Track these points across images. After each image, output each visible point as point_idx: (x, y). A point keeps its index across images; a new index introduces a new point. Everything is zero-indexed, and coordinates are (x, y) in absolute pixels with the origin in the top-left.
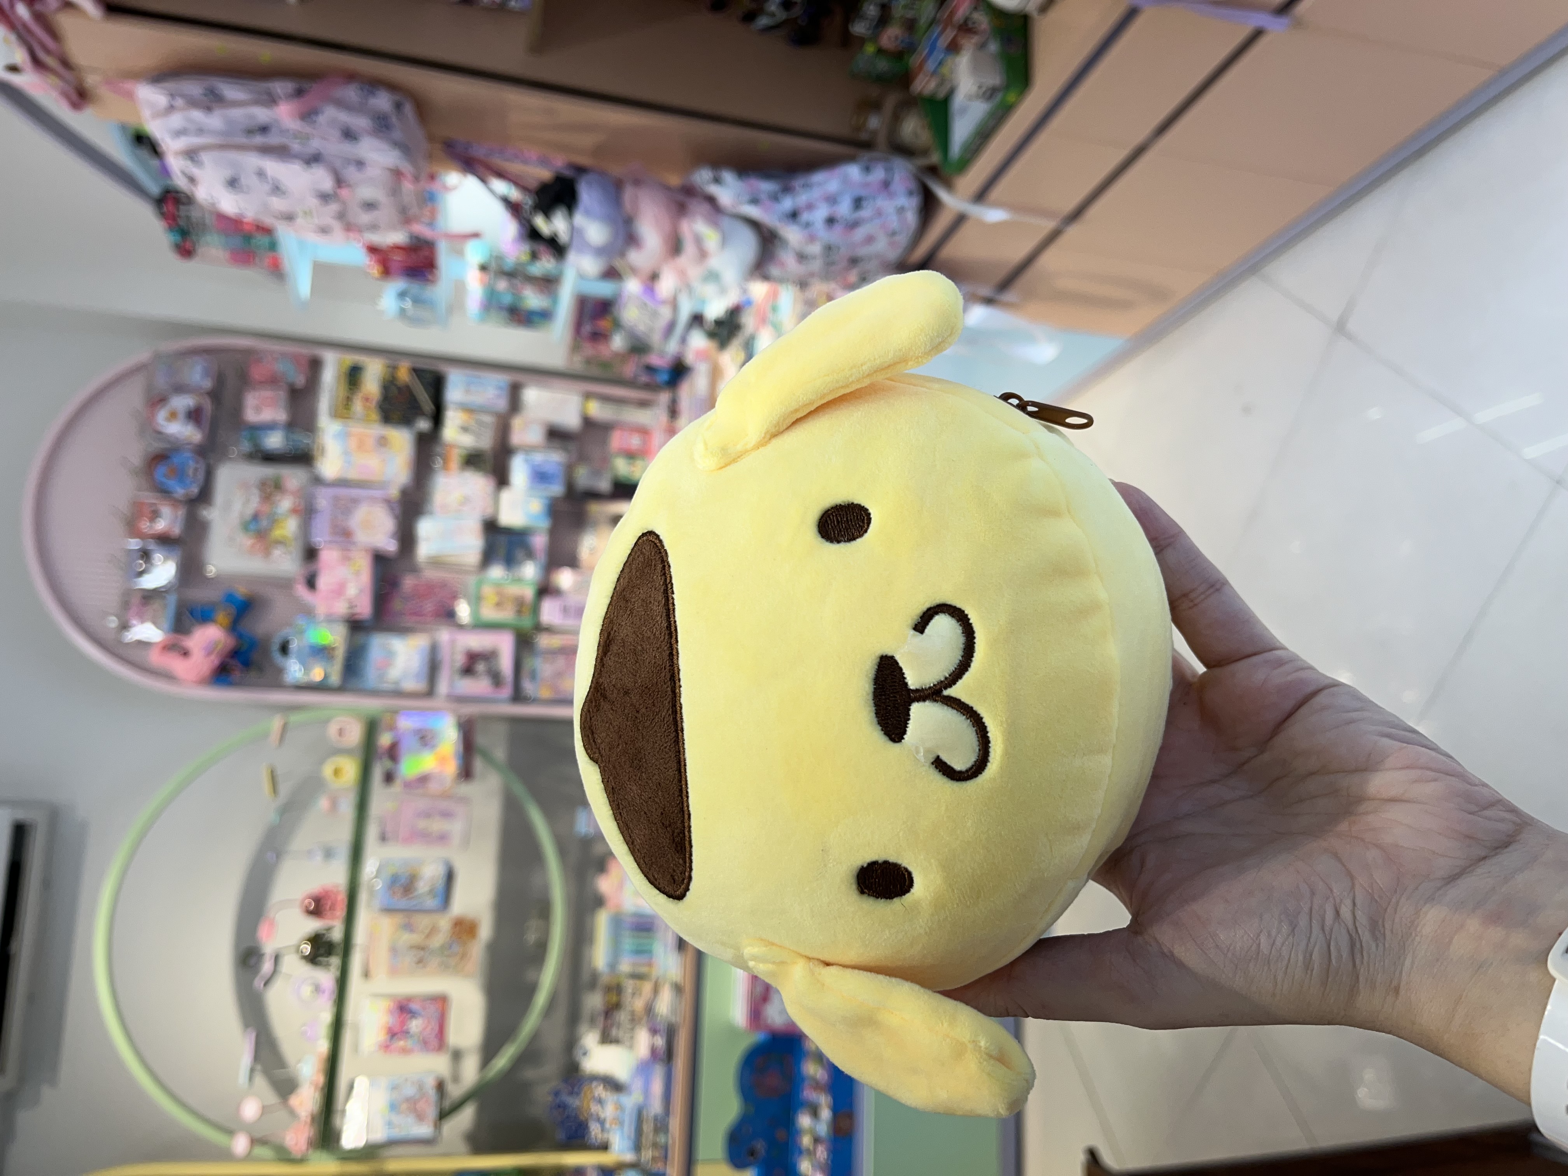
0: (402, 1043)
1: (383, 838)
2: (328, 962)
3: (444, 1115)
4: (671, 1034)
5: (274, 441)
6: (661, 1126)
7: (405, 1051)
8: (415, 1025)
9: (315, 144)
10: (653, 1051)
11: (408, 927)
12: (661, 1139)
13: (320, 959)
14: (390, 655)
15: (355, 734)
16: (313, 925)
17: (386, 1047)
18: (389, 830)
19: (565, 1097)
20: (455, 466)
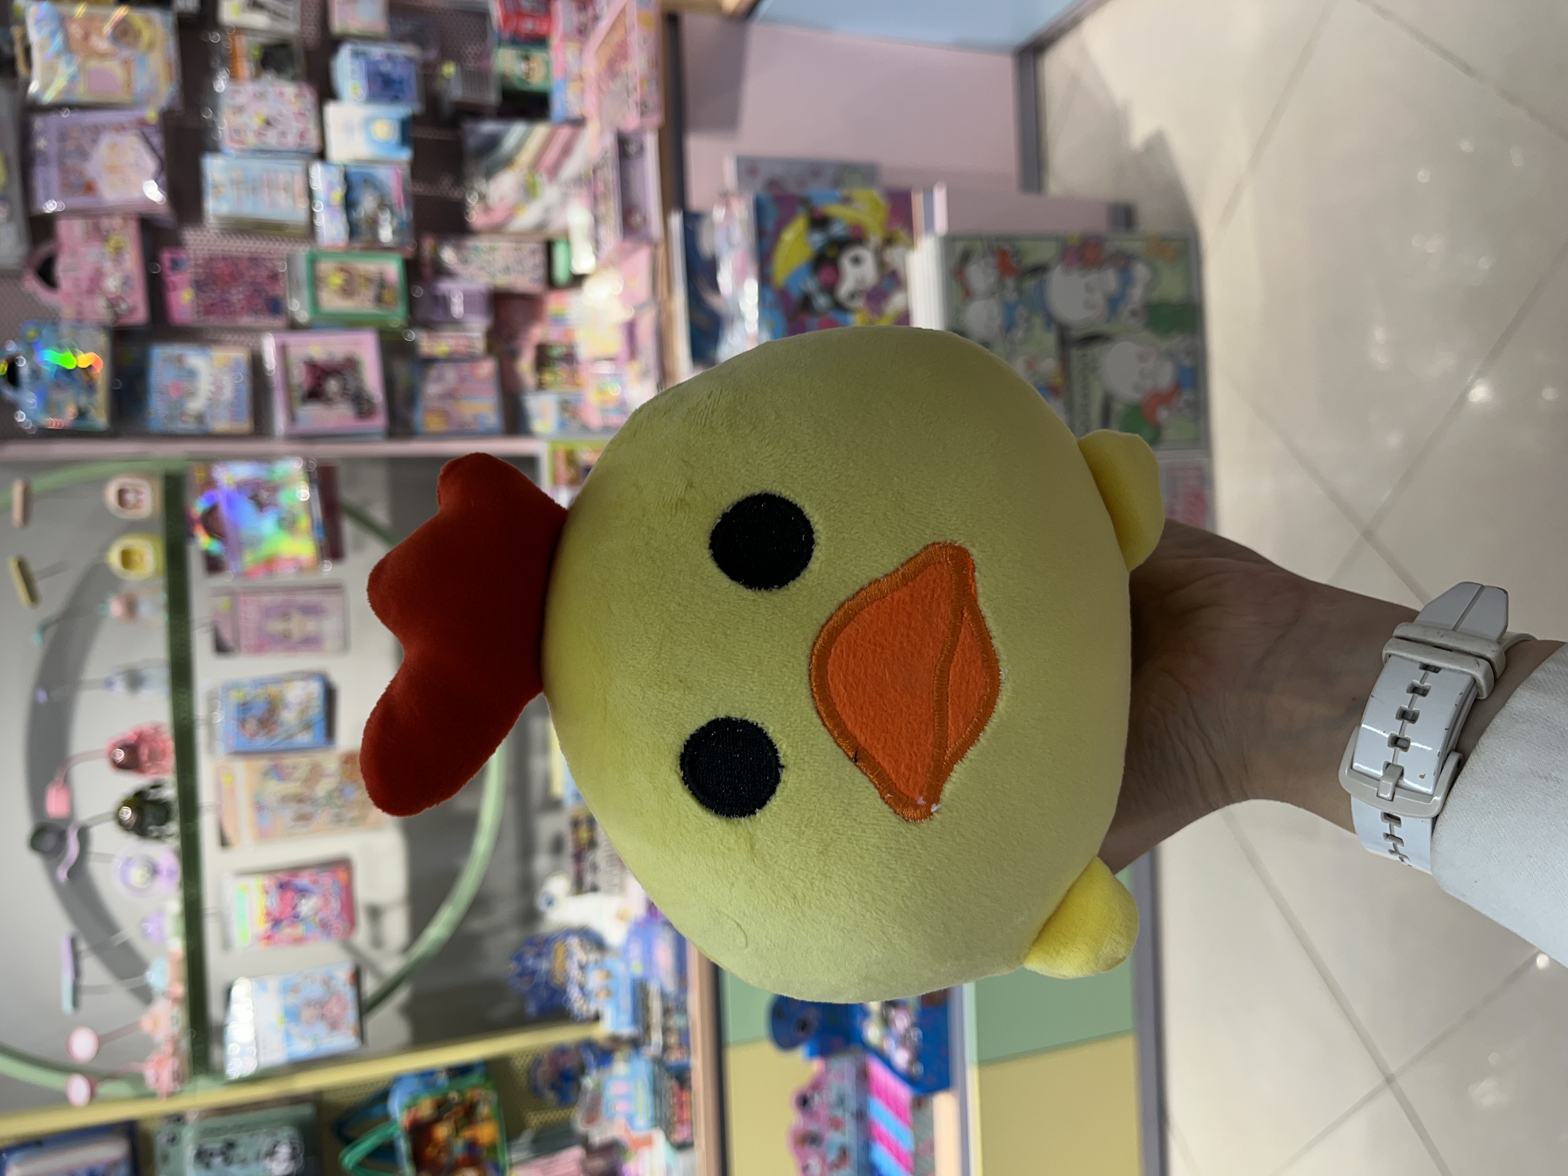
0: (291, 931)
1: (219, 648)
2: (162, 832)
6: (674, 1006)
7: (299, 941)
8: (307, 906)
11: (278, 773)
13: (151, 828)
14: (188, 375)
15: (150, 501)
16: (132, 782)
17: (270, 939)
18: (227, 635)
19: (530, 962)
20: (245, 68)
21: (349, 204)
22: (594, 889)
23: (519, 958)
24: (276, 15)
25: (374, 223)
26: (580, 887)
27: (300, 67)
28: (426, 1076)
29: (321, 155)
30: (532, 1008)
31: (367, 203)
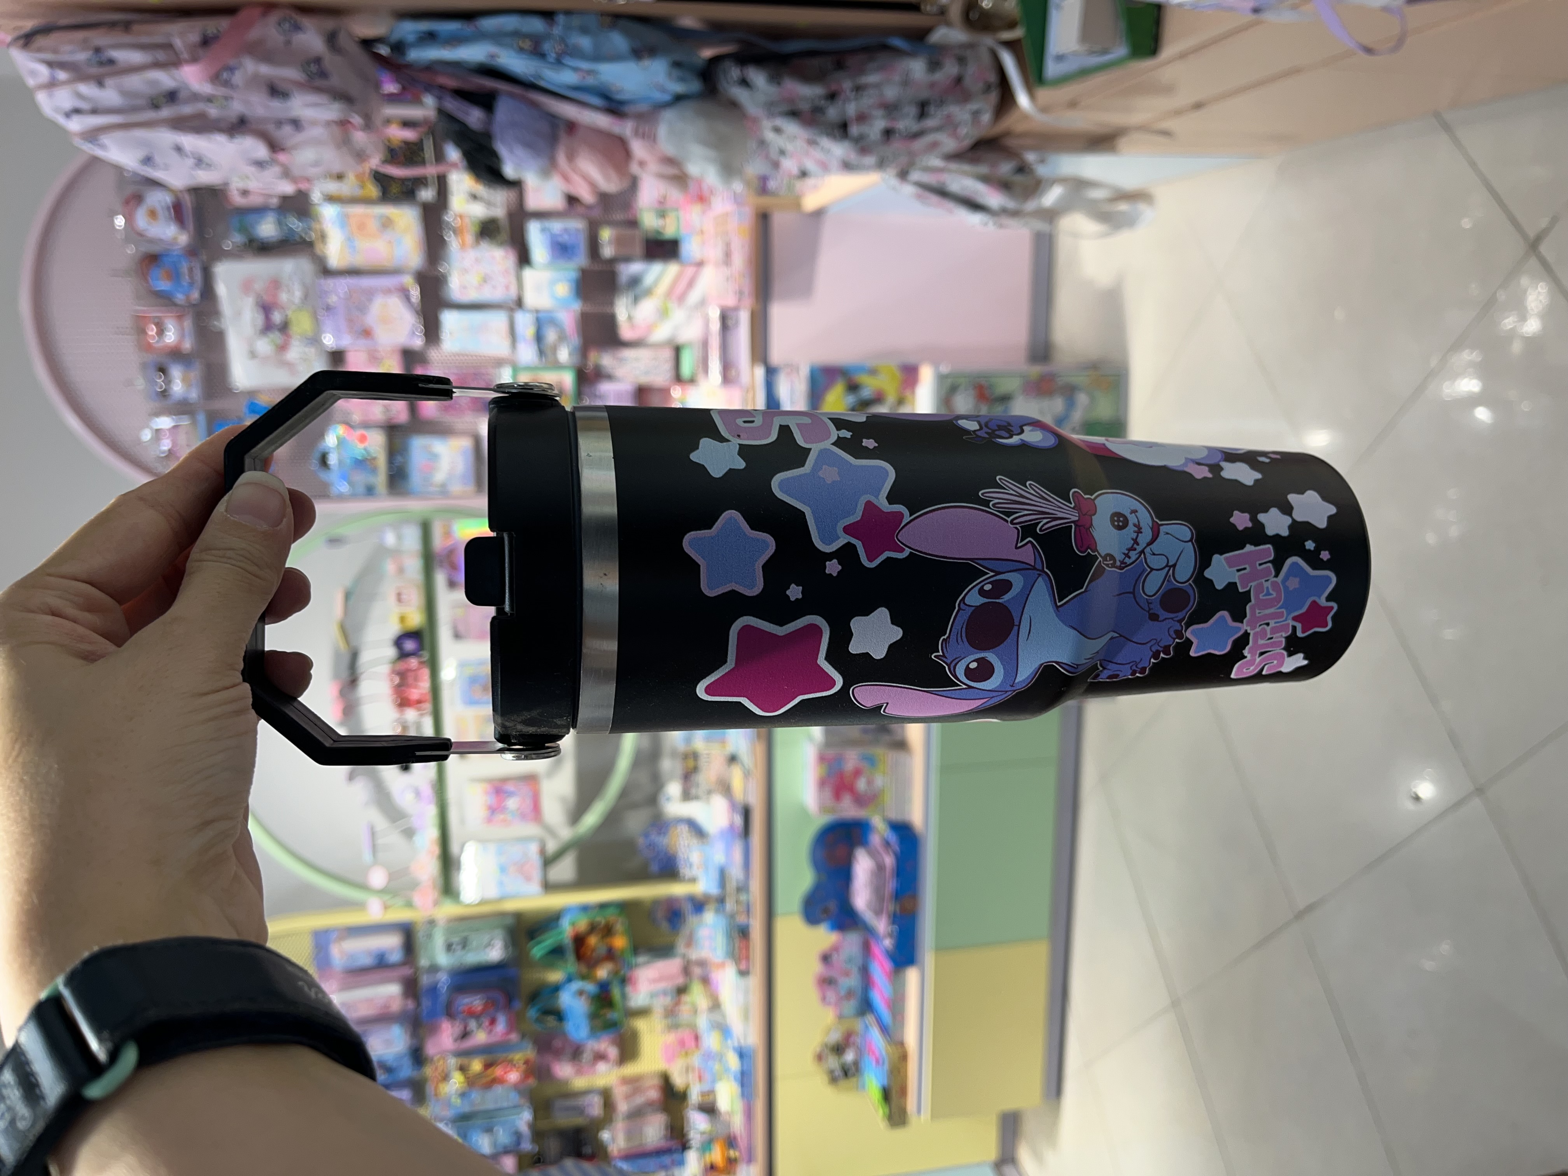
0: (502, 817)
1: (457, 636)
3: (548, 861)
4: (747, 813)
5: (267, 229)
6: (742, 888)
7: (506, 822)
8: (512, 803)
9: (237, 107)
10: (732, 827)
12: (743, 897)
14: (435, 457)
15: (412, 539)
17: (489, 820)
18: (461, 629)
19: (655, 838)
20: (469, 238)
21: (539, 338)
22: (696, 798)
23: (646, 835)
24: (489, 204)
25: (555, 349)
26: (687, 796)
27: (505, 235)
28: (585, 908)
29: (519, 303)
30: (654, 868)
31: (551, 336)
